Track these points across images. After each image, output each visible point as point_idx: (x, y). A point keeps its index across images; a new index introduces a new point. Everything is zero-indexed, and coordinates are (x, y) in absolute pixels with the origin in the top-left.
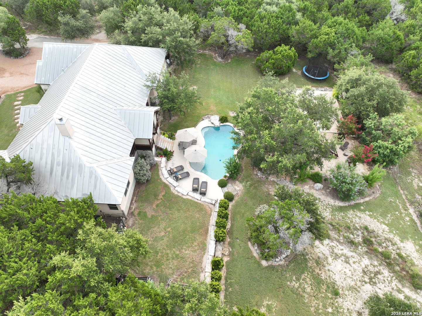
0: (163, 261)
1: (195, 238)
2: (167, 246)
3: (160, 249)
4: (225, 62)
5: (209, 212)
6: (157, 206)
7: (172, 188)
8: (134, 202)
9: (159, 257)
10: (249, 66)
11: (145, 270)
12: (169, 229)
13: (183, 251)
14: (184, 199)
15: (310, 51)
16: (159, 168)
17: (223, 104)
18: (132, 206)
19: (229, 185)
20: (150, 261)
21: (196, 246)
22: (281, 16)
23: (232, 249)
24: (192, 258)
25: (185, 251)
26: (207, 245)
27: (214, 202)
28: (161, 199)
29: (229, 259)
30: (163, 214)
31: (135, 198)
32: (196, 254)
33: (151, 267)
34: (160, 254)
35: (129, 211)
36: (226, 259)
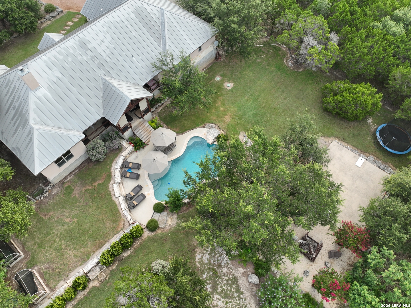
0: (46, 245)
1: (87, 244)
2: (61, 234)
3: (54, 233)
4: (294, 69)
5: (120, 229)
6: (86, 191)
7: (112, 182)
8: (73, 173)
9: (47, 239)
10: (318, 88)
11: (29, 242)
12: (75, 220)
13: (68, 249)
14: (112, 200)
15: (402, 110)
16: (120, 154)
17: (243, 119)
18: (69, 177)
19: (165, 213)
20: (38, 237)
21: (81, 252)
22: (399, 44)
23: (109, 278)
24: (69, 261)
25: (70, 250)
26: (90, 259)
27: (131, 222)
28: (95, 186)
29: (98, 285)
30: (84, 202)
31: (77, 170)
32: (74, 260)
33: (35, 244)
34: (50, 237)
35: (63, 179)
36: (96, 283)
